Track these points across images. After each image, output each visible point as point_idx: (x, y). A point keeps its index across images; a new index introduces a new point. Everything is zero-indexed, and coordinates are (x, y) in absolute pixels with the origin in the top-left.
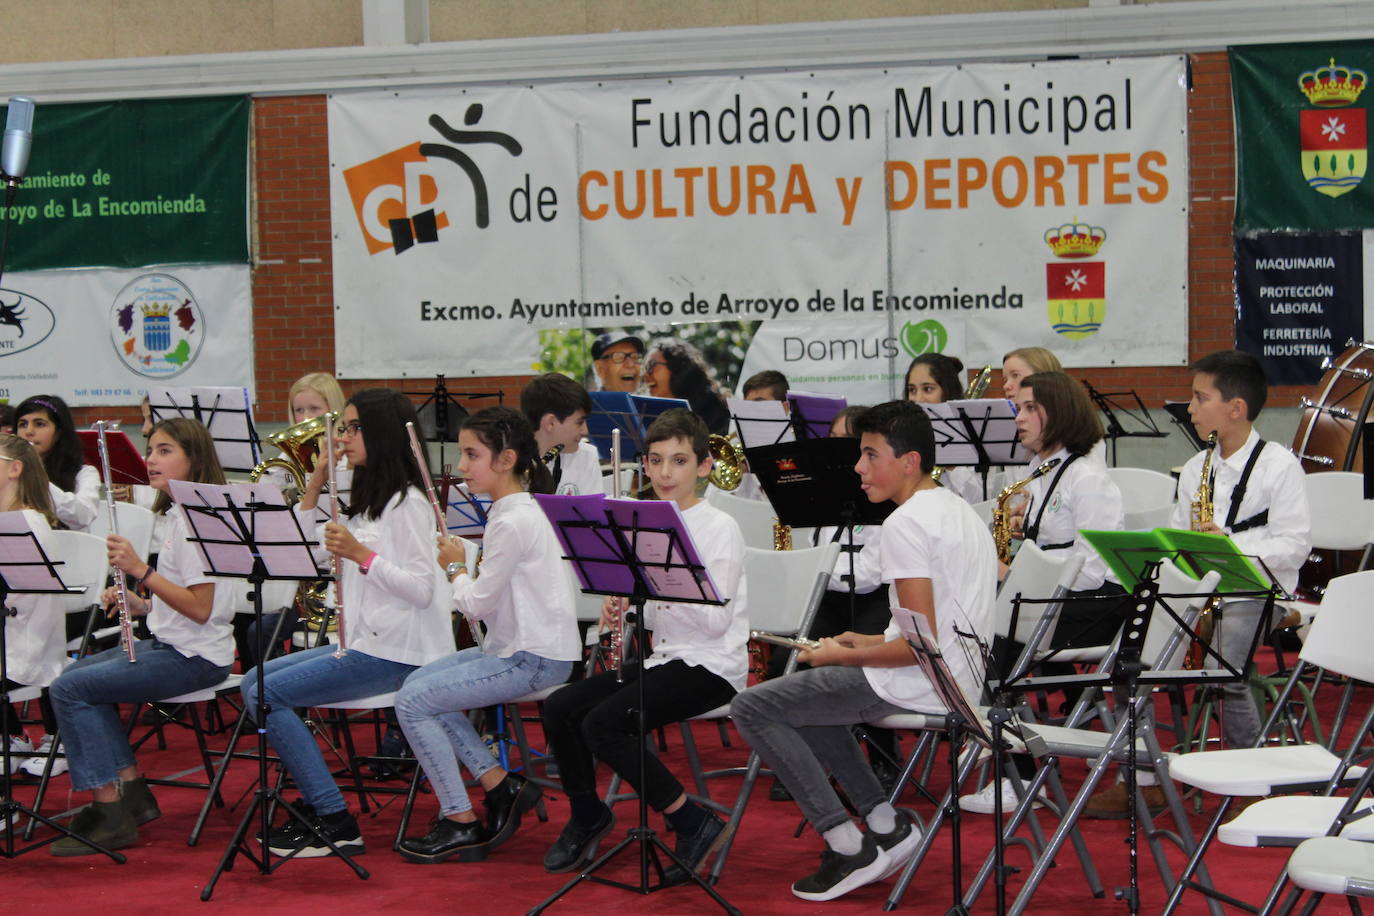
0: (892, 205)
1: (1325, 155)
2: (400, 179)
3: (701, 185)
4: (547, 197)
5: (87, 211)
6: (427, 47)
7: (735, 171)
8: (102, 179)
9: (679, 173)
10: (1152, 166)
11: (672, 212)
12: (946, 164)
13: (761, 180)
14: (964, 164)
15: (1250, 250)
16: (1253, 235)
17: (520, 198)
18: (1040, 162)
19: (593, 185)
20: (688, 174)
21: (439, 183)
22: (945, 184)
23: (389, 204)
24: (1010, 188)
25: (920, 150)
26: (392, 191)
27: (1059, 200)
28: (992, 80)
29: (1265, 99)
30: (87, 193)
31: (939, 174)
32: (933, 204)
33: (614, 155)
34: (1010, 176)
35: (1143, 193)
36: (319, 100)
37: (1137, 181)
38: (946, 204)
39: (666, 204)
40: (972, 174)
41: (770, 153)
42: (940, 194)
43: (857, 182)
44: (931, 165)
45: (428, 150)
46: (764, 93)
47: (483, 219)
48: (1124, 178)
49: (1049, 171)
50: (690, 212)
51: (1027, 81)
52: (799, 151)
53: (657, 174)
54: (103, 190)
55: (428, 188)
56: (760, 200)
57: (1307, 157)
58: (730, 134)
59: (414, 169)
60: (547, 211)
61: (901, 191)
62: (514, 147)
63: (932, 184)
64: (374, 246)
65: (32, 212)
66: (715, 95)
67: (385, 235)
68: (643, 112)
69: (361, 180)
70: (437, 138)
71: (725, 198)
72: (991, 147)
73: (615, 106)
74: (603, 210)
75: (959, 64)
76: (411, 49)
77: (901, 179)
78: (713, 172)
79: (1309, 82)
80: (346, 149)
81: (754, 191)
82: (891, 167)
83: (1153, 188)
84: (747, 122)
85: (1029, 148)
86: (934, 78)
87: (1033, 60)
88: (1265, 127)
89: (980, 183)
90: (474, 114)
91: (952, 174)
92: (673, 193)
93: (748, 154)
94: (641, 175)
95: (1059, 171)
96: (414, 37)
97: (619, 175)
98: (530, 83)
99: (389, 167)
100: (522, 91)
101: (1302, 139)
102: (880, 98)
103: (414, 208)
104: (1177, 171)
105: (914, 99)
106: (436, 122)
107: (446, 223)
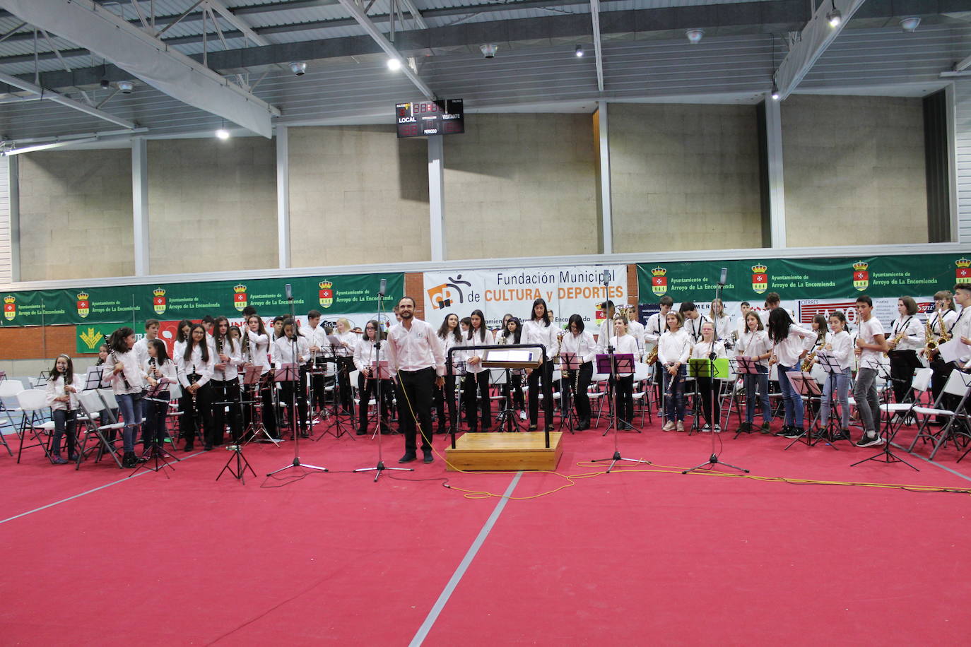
0: (560, 298)
1: (658, 287)
2: (441, 292)
3: (514, 293)
4: (477, 296)
5: (363, 299)
6: (447, 261)
7: (522, 290)
8: (367, 292)
9: (509, 290)
10: (619, 289)
11: (508, 299)
12: (572, 289)
13: (529, 292)
14: (576, 288)
15: (641, 308)
16: (642, 305)
17: (471, 296)
18: (594, 288)
19: (488, 293)
20: (511, 291)
21: (451, 293)
22: (572, 293)
23: (438, 298)
24: (587, 294)
25: (566, 285)
26: (439, 295)
27: (598, 297)
28: (583, 270)
29: (644, 275)
30: (362, 295)
31: (571, 291)
32: (569, 297)
33: (493, 286)
34: (587, 291)
35: (617, 295)
36: (422, 273)
37: (616, 293)
38: (572, 298)
39: (506, 298)
40: (578, 291)
41: (530, 286)
42: (571, 295)
43: (551, 293)
44: (569, 289)
45: (448, 285)
46: (529, 272)
47: (462, 301)
48: (613, 292)
49: (596, 290)
50: (512, 299)
51: (591, 270)
52: (538, 286)
53: (504, 291)
54: (367, 295)
55: (448, 294)
56: (529, 297)
57: (654, 288)
58: (521, 281)
59: (445, 290)
60: (477, 299)
61: (562, 295)
62: (469, 285)
63: (569, 293)
64: (435, 308)
65: (350, 300)
66: (518, 273)
67: (438, 305)
68: (500, 276)
69: (431, 292)
70: (451, 282)
71: (520, 296)
72: (583, 285)
73: (494, 275)
74: (491, 299)
75: (575, 266)
76: (444, 262)
77: (562, 292)
78: (517, 290)
79: (654, 271)
80: (428, 285)
81: (527, 295)
82: (559, 289)
83: (619, 294)
84: (525, 279)
85: (591, 285)
86: (569, 269)
87: (592, 265)
88: (644, 281)
89: (580, 293)
90: (459, 277)
91: (573, 291)
92: (508, 295)
93: (525, 286)
94: (500, 291)
95: (598, 290)
96: (444, 259)
97: (495, 291)
98: (473, 270)
99: (439, 289)
100: (472, 272)
101: (652, 284)
102: (556, 273)
103: (445, 299)
104: (625, 290)
105: (564, 274)
106: (450, 278)
107: (452, 302)
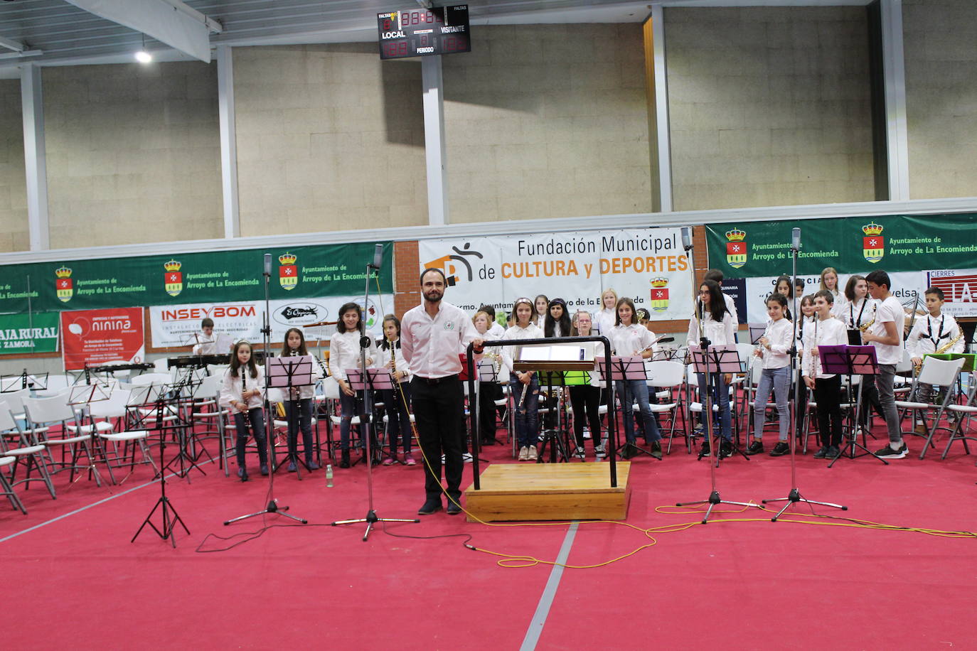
0: (602, 272)
1: (734, 256)
2: (443, 266)
3: (541, 267)
4: (491, 271)
5: (339, 278)
6: (450, 225)
7: (552, 263)
8: (343, 268)
9: (534, 263)
10: (682, 259)
11: (532, 275)
12: (618, 260)
13: (560, 265)
14: (624, 260)
17: (482, 271)
18: (648, 259)
19: (506, 267)
20: (537, 264)
21: (456, 268)
22: (618, 266)
24: (639, 267)
25: (611, 255)
27: (654, 270)
28: (631, 234)
29: (716, 239)
30: (338, 273)
31: (617, 263)
32: (615, 272)
33: (513, 258)
34: (639, 263)
35: (679, 267)
36: (416, 242)
37: (678, 264)
38: (619, 272)
39: (530, 273)
40: (627, 263)
41: (563, 257)
42: (617, 269)
43: (591, 265)
44: (614, 260)
45: (452, 257)
46: (561, 239)
47: (470, 278)
48: (674, 263)
49: (651, 261)
50: (538, 275)
51: (643, 234)
52: (572, 256)
53: (527, 264)
54: (344, 272)
55: (452, 269)
56: (560, 271)
57: (729, 257)
58: (550, 251)
59: (448, 263)
60: (491, 276)
61: (605, 269)
62: (480, 256)
63: (615, 266)
65: (320, 279)
66: (545, 239)
68: (522, 245)
70: (455, 254)
71: (549, 271)
72: (633, 254)
73: (513, 242)
74: (510, 275)
75: (622, 229)
76: (446, 226)
77: (605, 264)
78: (545, 263)
79: (729, 235)
80: (425, 256)
81: (558, 269)
82: (601, 261)
83: (683, 266)
84: (555, 248)
85: (644, 255)
86: (614, 234)
87: (645, 228)
88: (716, 247)
89: (630, 265)
90: (467, 246)
91: (620, 263)
92: (532, 270)
93: (556, 257)
94: (522, 264)
95: (654, 262)
96: (447, 222)
97: (515, 264)
98: (485, 236)
99: (440, 263)
100: (482, 239)
101: (727, 251)
102: (597, 239)
103: (448, 275)
104: (690, 261)
105: (608, 240)
106: (455, 248)
107: (458, 280)
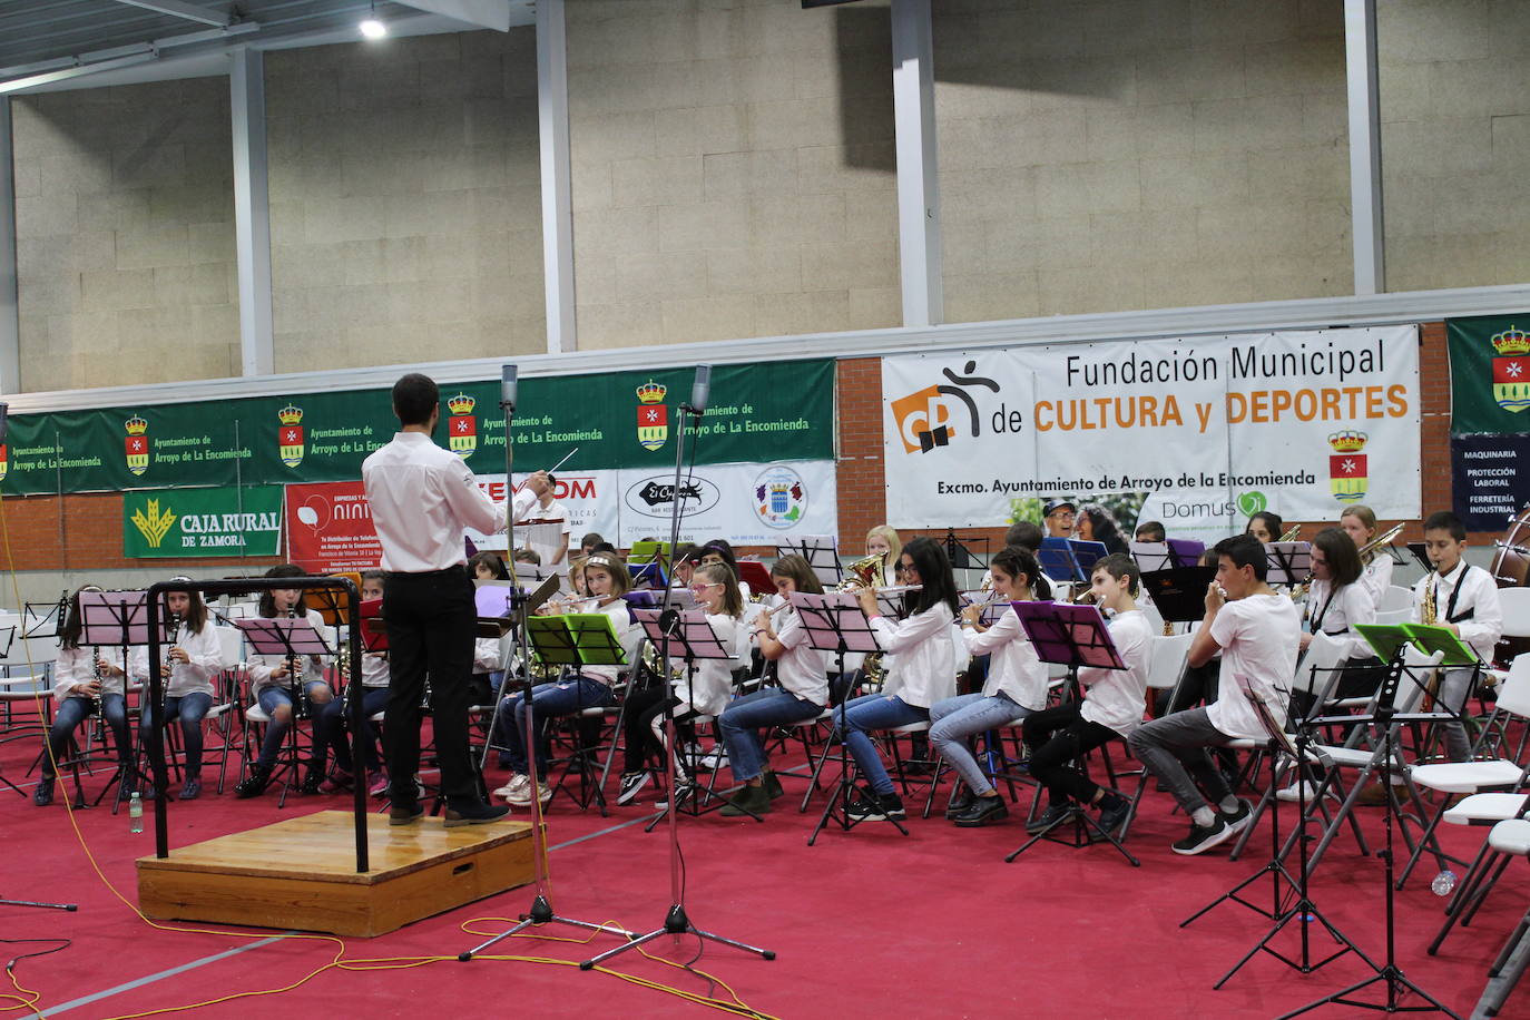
0: (1231, 420)
1: (1509, 386)
2: (925, 408)
3: (1110, 409)
4: (1015, 417)
5: (739, 429)
6: (940, 327)
7: (1132, 400)
8: (747, 409)
9: (1097, 402)
10: (1397, 394)
11: (1092, 426)
12: (1264, 394)
13: (1148, 405)
14: (1276, 394)
15: (1459, 447)
16: (1462, 437)
17: (999, 417)
18: (1325, 392)
19: (1043, 409)
20: (1102, 403)
21: (949, 409)
22: (1264, 407)
23: (919, 422)
24: (1306, 409)
25: (1248, 386)
26: (921, 415)
27: (1337, 416)
28: (1294, 342)
29: (1469, 350)
30: (738, 418)
31: (1260, 400)
32: (1256, 419)
33: (1056, 391)
34: (1306, 402)
35: (1391, 411)
36: (877, 359)
37: (1388, 404)
38: (1265, 419)
39: (1089, 421)
40: (1282, 400)
41: (1154, 389)
42: (1261, 413)
43: (1209, 406)
44: (1256, 395)
45: (942, 390)
46: (1149, 352)
47: (976, 432)
48: (1379, 402)
49: (1331, 398)
50: (1104, 426)
51: (1316, 342)
52: (1171, 387)
53: (1083, 403)
54: (748, 416)
55: (943, 412)
56: (1148, 418)
57: (1497, 388)
58: (1128, 378)
59: (934, 401)
60: (1015, 426)
61: (1236, 412)
62: (995, 387)
63: (1256, 407)
64: (910, 448)
65: (706, 431)
66: (1119, 353)
67: (917, 442)
68: (1074, 364)
69: (902, 409)
70: (948, 382)
71: (1125, 417)
72: (1293, 383)
73: (1057, 359)
74: (1050, 425)
75: (1272, 331)
76: (932, 328)
77: (1236, 404)
78: (1118, 400)
79: (1498, 341)
80: (892, 390)
81: (1144, 413)
82: (1230, 397)
83: (1397, 408)
84: (1139, 369)
85: (1318, 384)
86: (1256, 341)
87: (1320, 329)
88: (1469, 369)
89: (1286, 407)
90: (970, 367)
91: (1269, 401)
92: (1093, 414)
93: (1139, 390)
94: (1073, 403)
95: (1337, 398)
96: (934, 321)
97: (1060, 404)
98: (1005, 348)
99: (919, 400)
100: (1000, 353)
101: (1493, 376)
102: (1222, 352)
103: (934, 425)
104: (1413, 397)
105: (1244, 356)
106: (947, 372)
107: (953, 434)
